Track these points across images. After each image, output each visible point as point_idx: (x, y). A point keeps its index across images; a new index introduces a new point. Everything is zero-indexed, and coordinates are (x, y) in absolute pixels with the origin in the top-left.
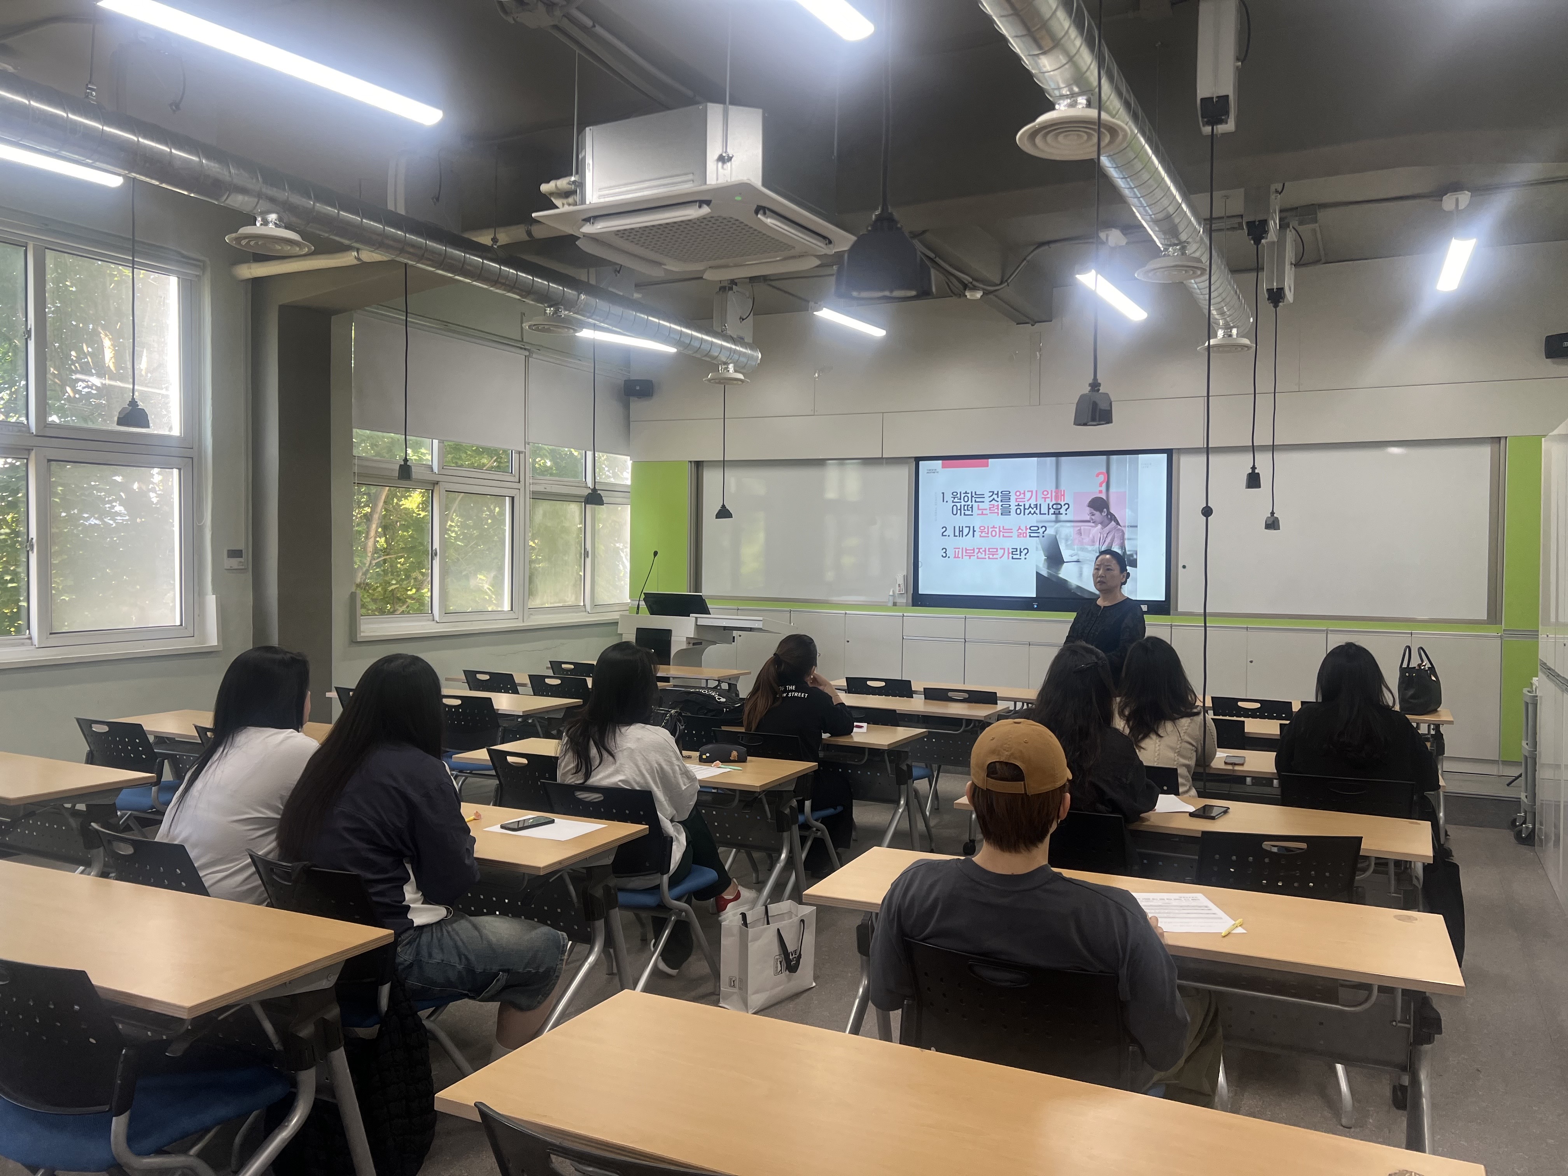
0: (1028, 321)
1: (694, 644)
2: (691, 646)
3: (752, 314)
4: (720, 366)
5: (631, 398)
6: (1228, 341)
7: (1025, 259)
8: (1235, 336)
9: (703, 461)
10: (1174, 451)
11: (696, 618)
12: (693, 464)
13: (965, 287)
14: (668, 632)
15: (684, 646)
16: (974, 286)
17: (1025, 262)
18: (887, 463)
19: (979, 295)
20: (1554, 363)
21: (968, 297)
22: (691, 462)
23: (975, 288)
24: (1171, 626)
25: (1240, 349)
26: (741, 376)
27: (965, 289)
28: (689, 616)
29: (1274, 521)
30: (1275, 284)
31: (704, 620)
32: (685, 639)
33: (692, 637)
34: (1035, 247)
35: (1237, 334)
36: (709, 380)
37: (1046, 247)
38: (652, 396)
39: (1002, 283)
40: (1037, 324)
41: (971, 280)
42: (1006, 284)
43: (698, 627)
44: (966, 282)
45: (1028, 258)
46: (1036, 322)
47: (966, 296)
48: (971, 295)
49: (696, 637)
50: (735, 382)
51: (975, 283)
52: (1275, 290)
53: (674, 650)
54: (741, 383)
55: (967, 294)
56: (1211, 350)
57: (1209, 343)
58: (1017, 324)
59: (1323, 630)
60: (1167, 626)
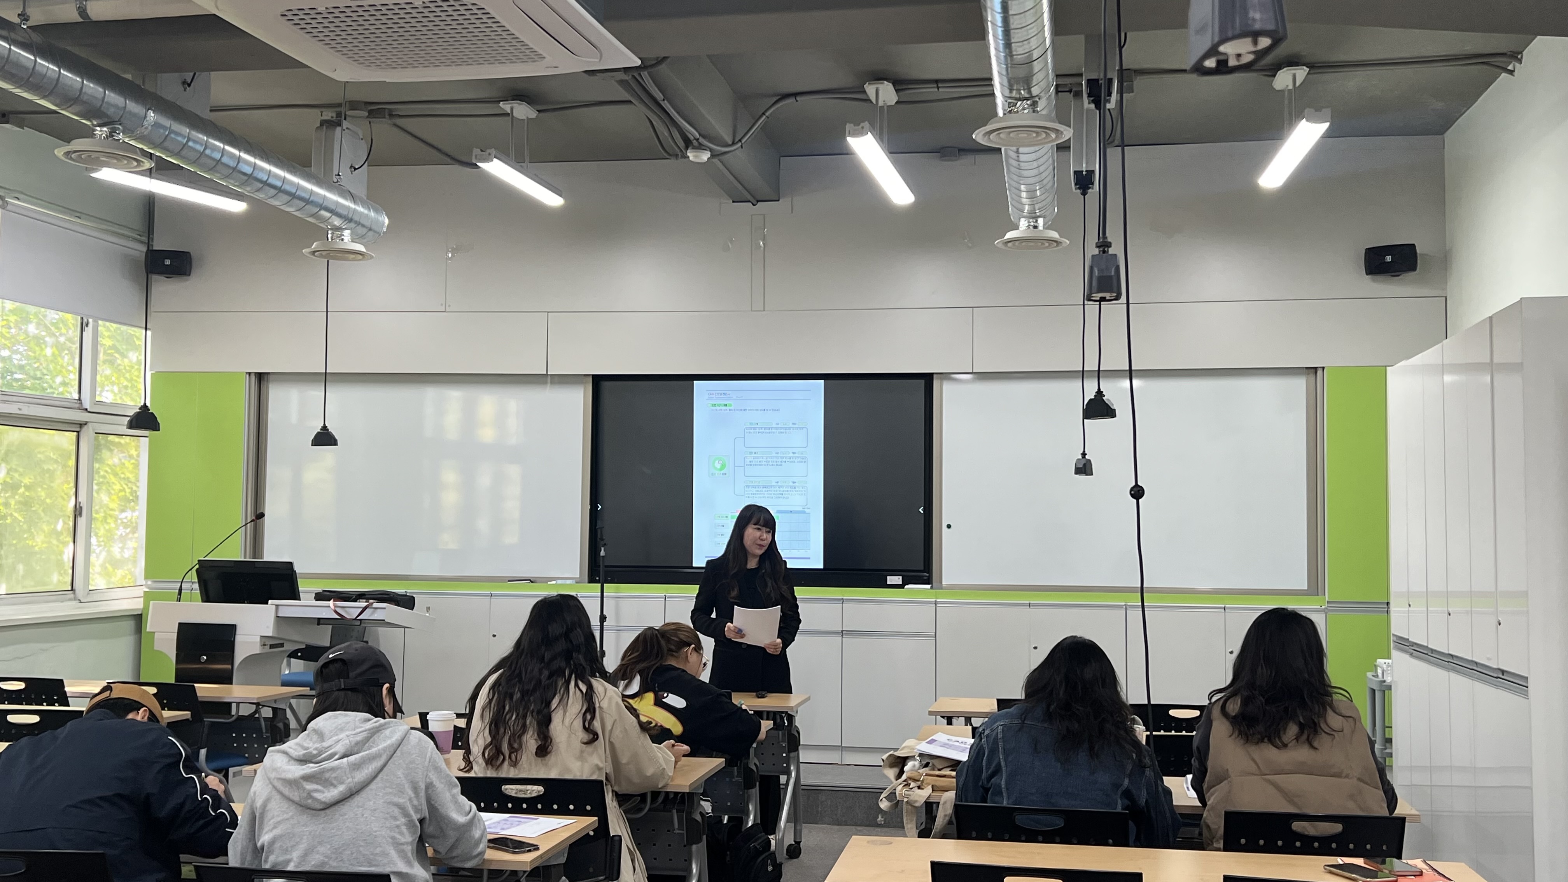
0: (749, 197)
1: (272, 646)
2: (267, 649)
3: (366, 163)
4: (330, 232)
5: (154, 277)
6: (1031, 233)
7: (764, 114)
8: (1041, 228)
9: (269, 373)
10: (935, 376)
11: (277, 606)
12: (253, 377)
13: (688, 143)
14: (231, 629)
15: (257, 650)
16: (700, 144)
17: (764, 117)
18: (552, 383)
19: (705, 156)
20: (1374, 281)
21: (691, 158)
22: (250, 374)
23: (700, 147)
24: (936, 603)
25: (1047, 244)
26: (360, 248)
27: (687, 148)
28: (267, 603)
29: (1085, 465)
30: (1084, 165)
31: (289, 608)
32: (258, 639)
33: (270, 634)
34: (775, 99)
35: (1044, 225)
36: (314, 253)
37: (791, 100)
38: (189, 275)
39: (733, 144)
40: (759, 203)
41: (698, 136)
42: (740, 144)
43: (280, 620)
44: (692, 138)
45: (767, 114)
46: (758, 201)
47: (689, 157)
48: (695, 157)
49: (275, 635)
50: (352, 256)
51: (701, 140)
52: (1084, 173)
53: (240, 655)
54: (361, 257)
55: (689, 154)
56: (1010, 244)
57: (1010, 235)
58: (733, 202)
59: (1121, 606)
60: (930, 603)
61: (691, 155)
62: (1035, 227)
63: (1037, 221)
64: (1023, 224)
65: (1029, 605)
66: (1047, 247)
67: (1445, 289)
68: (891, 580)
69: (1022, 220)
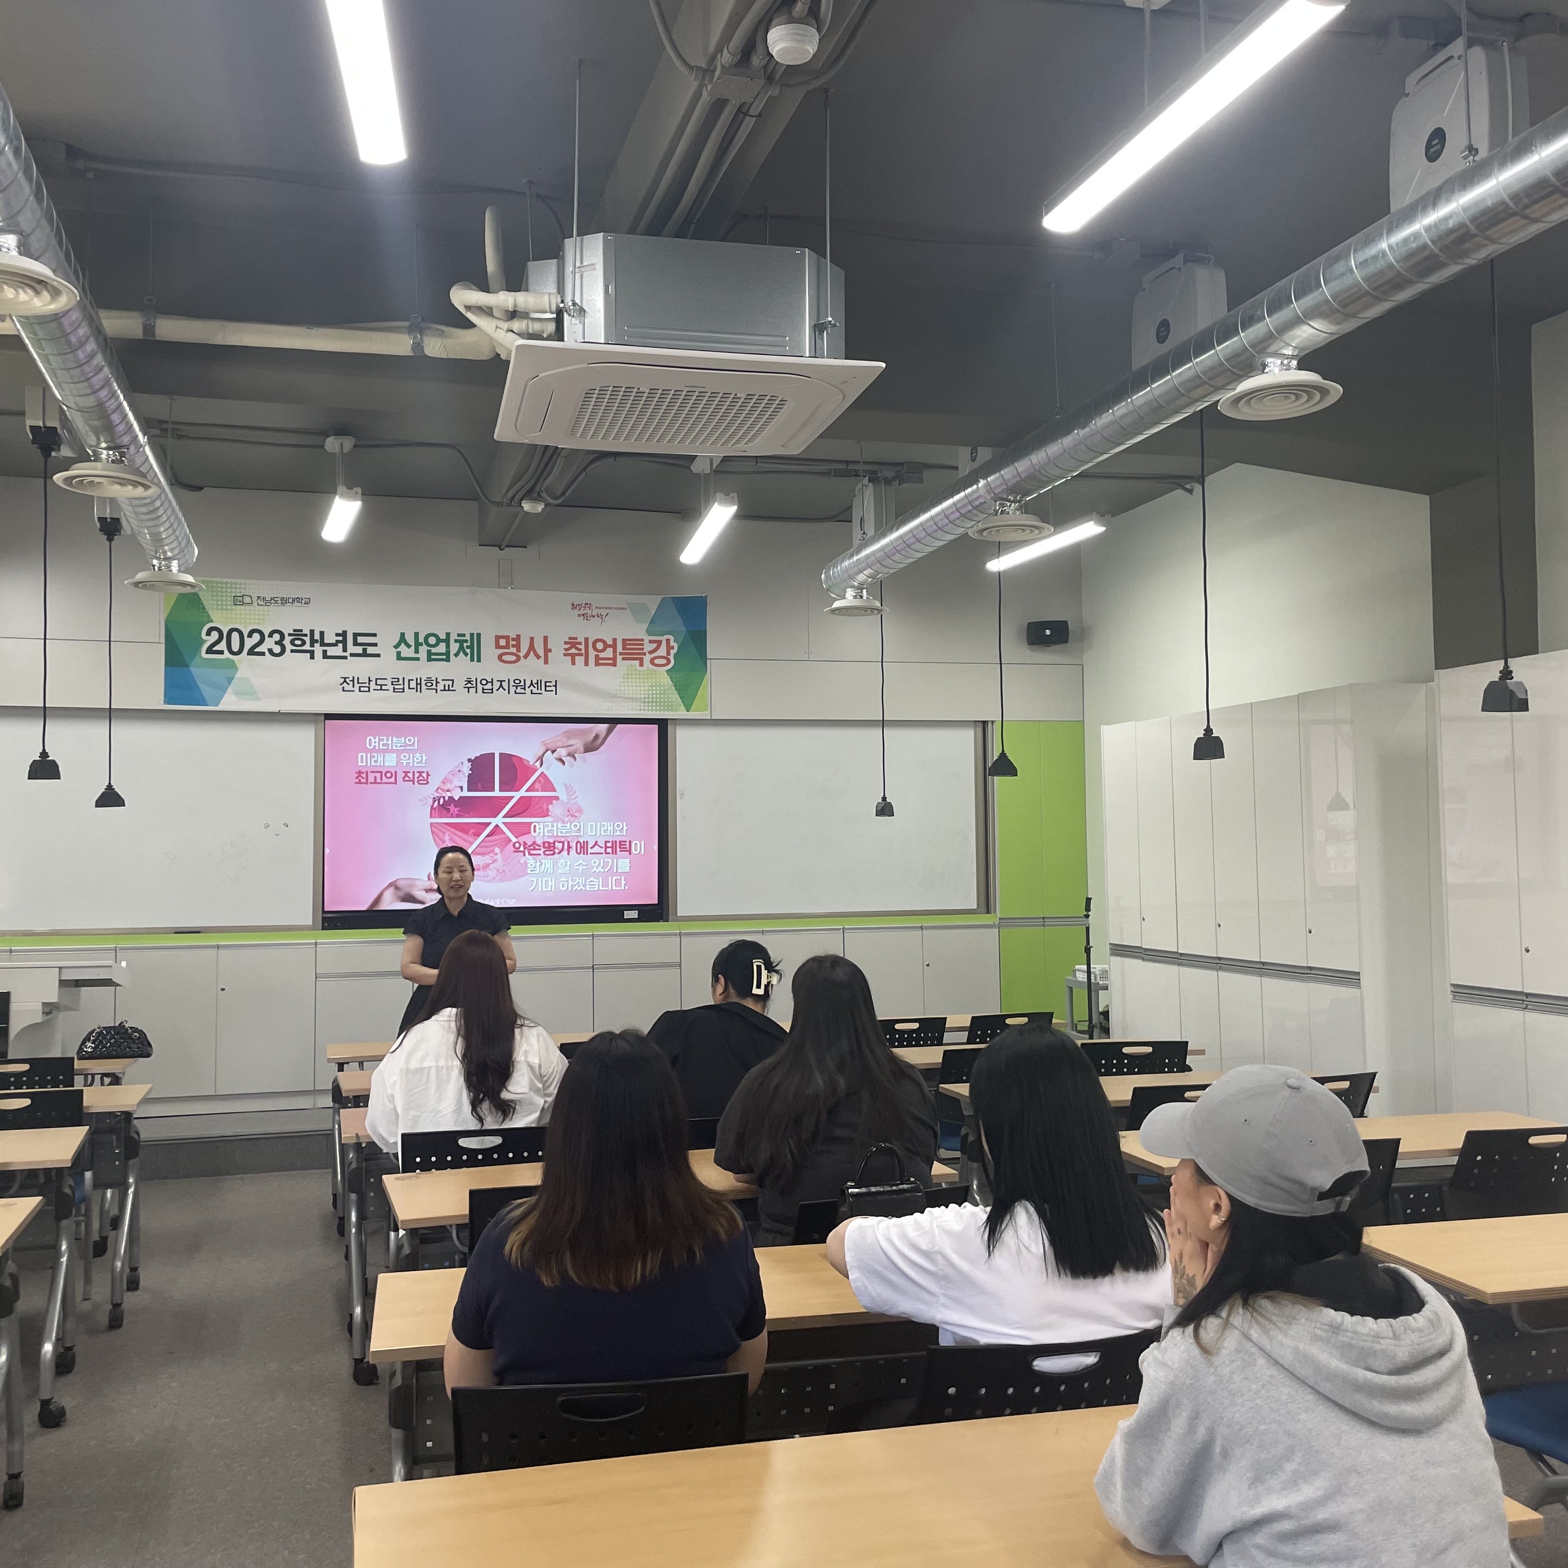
0: (495, 542)
1: (50, 1012)
2: (44, 1017)
7: (584, 469)
15: (37, 1018)
16: (541, 496)
19: (540, 508)
21: (525, 508)
24: (680, 934)
26: (191, 579)
29: (885, 807)
32: (39, 1007)
40: (505, 548)
41: (544, 488)
42: (564, 497)
43: (63, 984)
45: (587, 470)
46: (507, 546)
48: (529, 507)
51: (543, 493)
53: (17, 1025)
55: (523, 505)
56: (836, 612)
57: (836, 605)
58: (480, 545)
59: (839, 929)
60: (675, 934)
61: (527, 506)
62: (861, 597)
63: (862, 592)
64: (850, 593)
65: (762, 931)
66: (868, 615)
67: (1081, 658)
68: (627, 915)
69: (849, 590)
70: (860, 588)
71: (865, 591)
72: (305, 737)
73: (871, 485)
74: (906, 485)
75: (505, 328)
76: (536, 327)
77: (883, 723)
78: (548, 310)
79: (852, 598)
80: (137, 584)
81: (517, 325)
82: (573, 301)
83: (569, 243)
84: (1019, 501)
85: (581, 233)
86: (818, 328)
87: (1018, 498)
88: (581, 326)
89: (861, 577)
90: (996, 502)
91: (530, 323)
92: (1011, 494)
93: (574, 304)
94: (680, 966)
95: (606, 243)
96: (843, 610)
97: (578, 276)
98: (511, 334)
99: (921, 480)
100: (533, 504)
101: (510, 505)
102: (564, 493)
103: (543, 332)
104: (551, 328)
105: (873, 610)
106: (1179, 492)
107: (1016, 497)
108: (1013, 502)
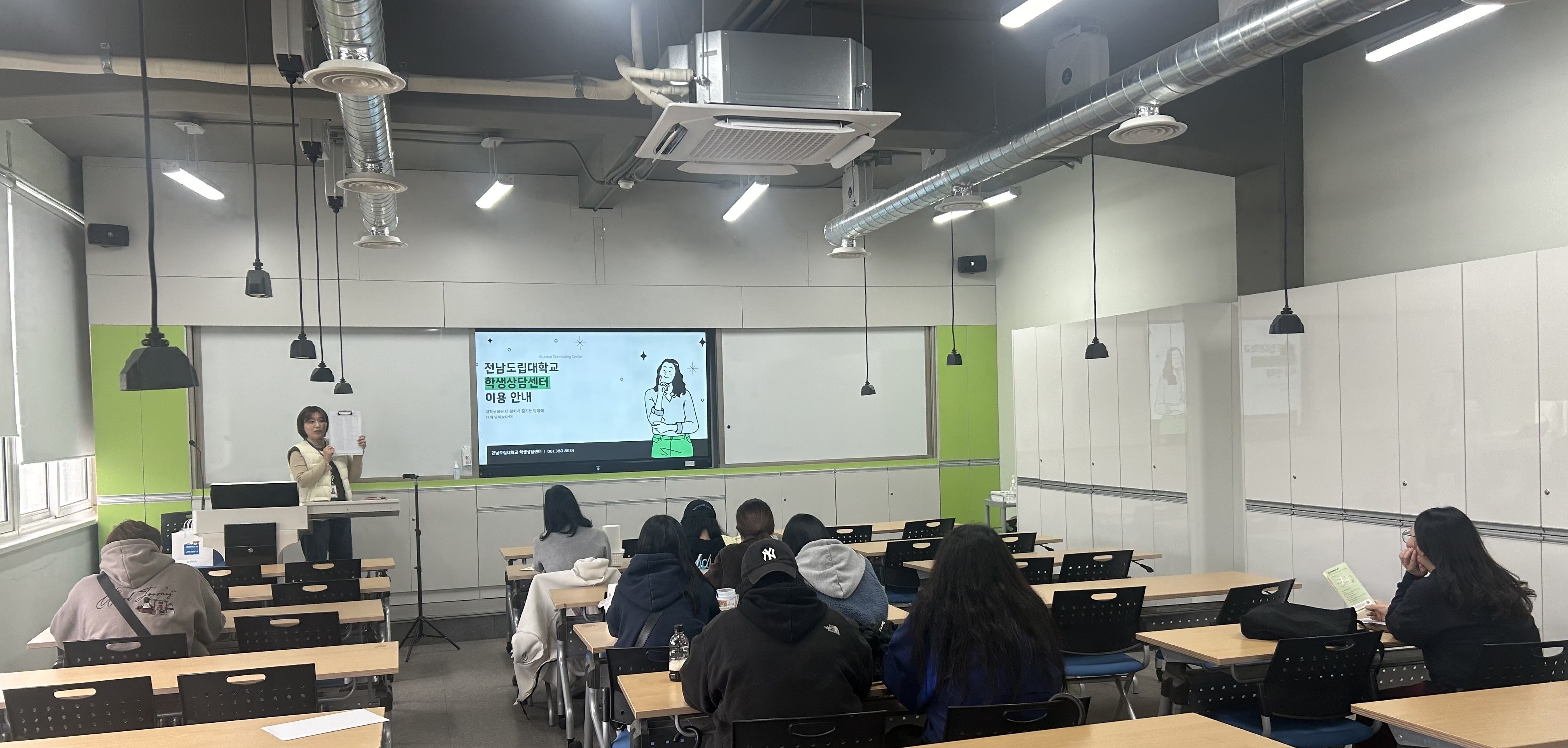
0: (598, 206)
5: (87, 246)
6: (849, 250)
9: (201, 326)
10: (717, 330)
12: (189, 329)
19: (631, 185)
21: (621, 186)
22: (186, 326)
23: (629, 180)
24: (725, 477)
26: (397, 240)
27: (619, 179)
32: (294, 533)
38: (127, 246)
46: (598, 209)
47: (619, 185)
53: (281, 546)
54: (396, 246)
55: (619, 183)
56: (835, 256)
57: (835, 251)
58: (580, 208)
59: (832, 471)
60: (721, 476)
61: (622, 184)
62: (852, 245)
63: (853, 242)
64: (844, 243)
65: (780, 473)
66: (857, 257)
67: (995, 281)
69: (843, 241)
70: (851, 239)
71: (854, 241)
72: (462, 343)
73: (856, 165)
74: (880, 166)
75: (657, 92)
76: (677, 90)
77: (866, 329)
78: (685, 80)
79: (846, 246)
80: (361, 245)
81: (664, 90)
82: (703, 75)
83: (699, 37)
84: (969, 187)
85: (707, 31)
86: (857, 90)
87: (968, 185)
88: (708, 91)
89: (853, 232)
90: (953, 186)
91: (673, 88)
92: (963, 182)
93: (704, 78)
94: (725, 498)
95: (723, 36)
96: (839, 255)
97: (705, 58)
98: (660, 95)
99: (890, 163)
100: (627, 183)
101: (609, 183)
102: (646, 175)
103: (681, 93)
104: (686, 91)
105: (861, 254)
106: (1064, 166)
107: (966, 184)
108: (964, 187)
